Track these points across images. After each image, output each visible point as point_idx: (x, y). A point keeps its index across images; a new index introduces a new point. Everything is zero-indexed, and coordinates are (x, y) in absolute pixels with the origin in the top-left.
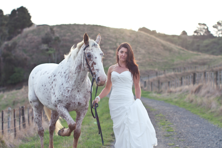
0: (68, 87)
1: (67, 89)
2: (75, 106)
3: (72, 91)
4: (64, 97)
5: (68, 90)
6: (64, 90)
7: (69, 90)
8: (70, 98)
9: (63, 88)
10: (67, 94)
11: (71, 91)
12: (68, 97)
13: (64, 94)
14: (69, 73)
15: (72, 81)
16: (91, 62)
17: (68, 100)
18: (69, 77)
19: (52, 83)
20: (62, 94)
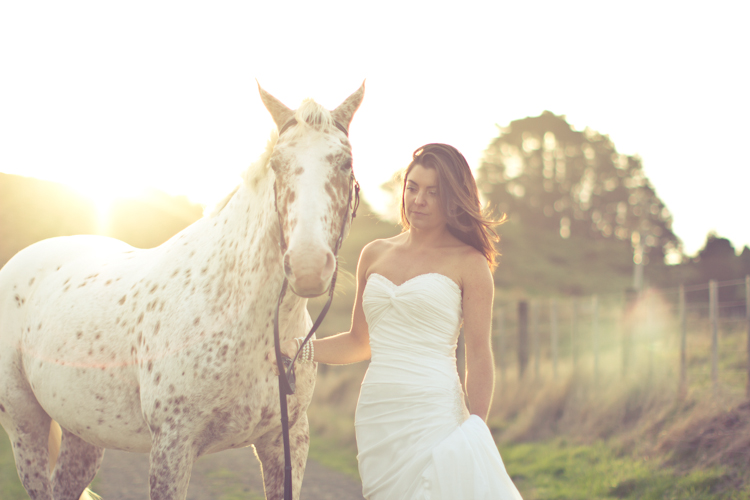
0: (221, 333)
1: (217, 339)
3: (240, 353)
4: (203, 377)
5: (222, 345)
6: (205, 346)
7: (226, 347)
8: (230, 384)
9: (198, 337)
10: (219, 365)
11: (237, 352)
12: (222, 377)
13: (203, 363)
14: (225, 271)
15: (236, 304)
16: (283, 193)
17: (222, 395)
18: (224, 290)
19: (140, 319)
20: (196, 366)
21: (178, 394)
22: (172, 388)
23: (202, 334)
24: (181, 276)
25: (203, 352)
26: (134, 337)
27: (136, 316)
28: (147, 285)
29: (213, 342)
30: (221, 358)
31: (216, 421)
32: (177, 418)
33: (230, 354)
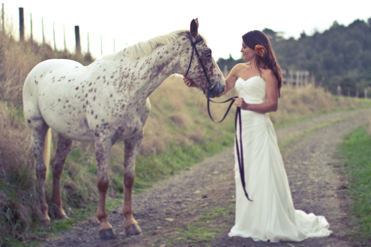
0: (122, 100)
1: (120, 102)
3: (129, 107)
4: (115, 116)
5: (122, 104)
6: (115, 105)
7: (124, 105)
8: (125, 118)
9: (112, 102)
10: (121, 111)
11: (128, 107)
12: (122, 116)
13: (115, 111)
14: (122, 78)
15: (129, 90)
17: (122, 122)
18: (122, 85)
19: (86, 96)
20: (113, 112)
21: (105, 122)
22: (103, 120)
23: (114, 100)
24: (101, 78)
25: (115, 107)
26: (84, 102)
27: (84, 94)
28: (87, 83)
30: (122, 109)
31: (119, 132)
32: (105, 131)
33: (125, 108)
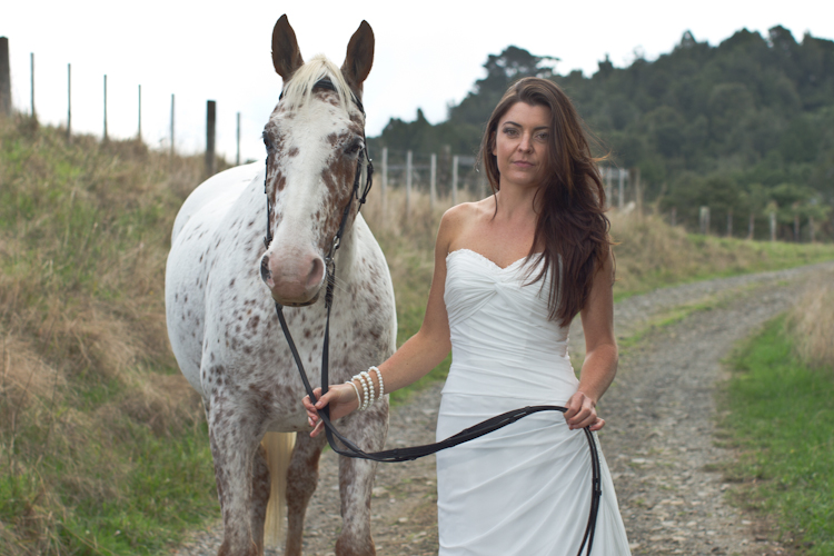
0: (254, 302)
1: (249, 307)
2: (294, 410)
4: (234, 348)
5: (252, 315)
6: (236, 312)
7: (257, 318)
8: (264, 360)
9: (230, 302)
10: (249, 337)
11: (269, 326)
12: (254, 351)
13: (233, 333)
16: (274, 175)
17: (257, 371)
20: (227, 334)
21: (217, 362)
22: (213, 356)
23: (235, 298)
25: (233, 319)
29: (244, 310)
30: (252, 329)
32: (220, 390)
33: (261, 327)
